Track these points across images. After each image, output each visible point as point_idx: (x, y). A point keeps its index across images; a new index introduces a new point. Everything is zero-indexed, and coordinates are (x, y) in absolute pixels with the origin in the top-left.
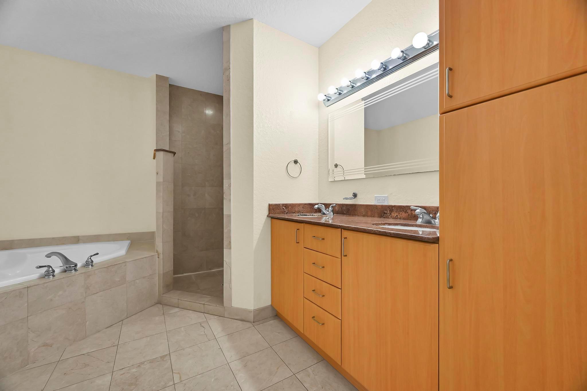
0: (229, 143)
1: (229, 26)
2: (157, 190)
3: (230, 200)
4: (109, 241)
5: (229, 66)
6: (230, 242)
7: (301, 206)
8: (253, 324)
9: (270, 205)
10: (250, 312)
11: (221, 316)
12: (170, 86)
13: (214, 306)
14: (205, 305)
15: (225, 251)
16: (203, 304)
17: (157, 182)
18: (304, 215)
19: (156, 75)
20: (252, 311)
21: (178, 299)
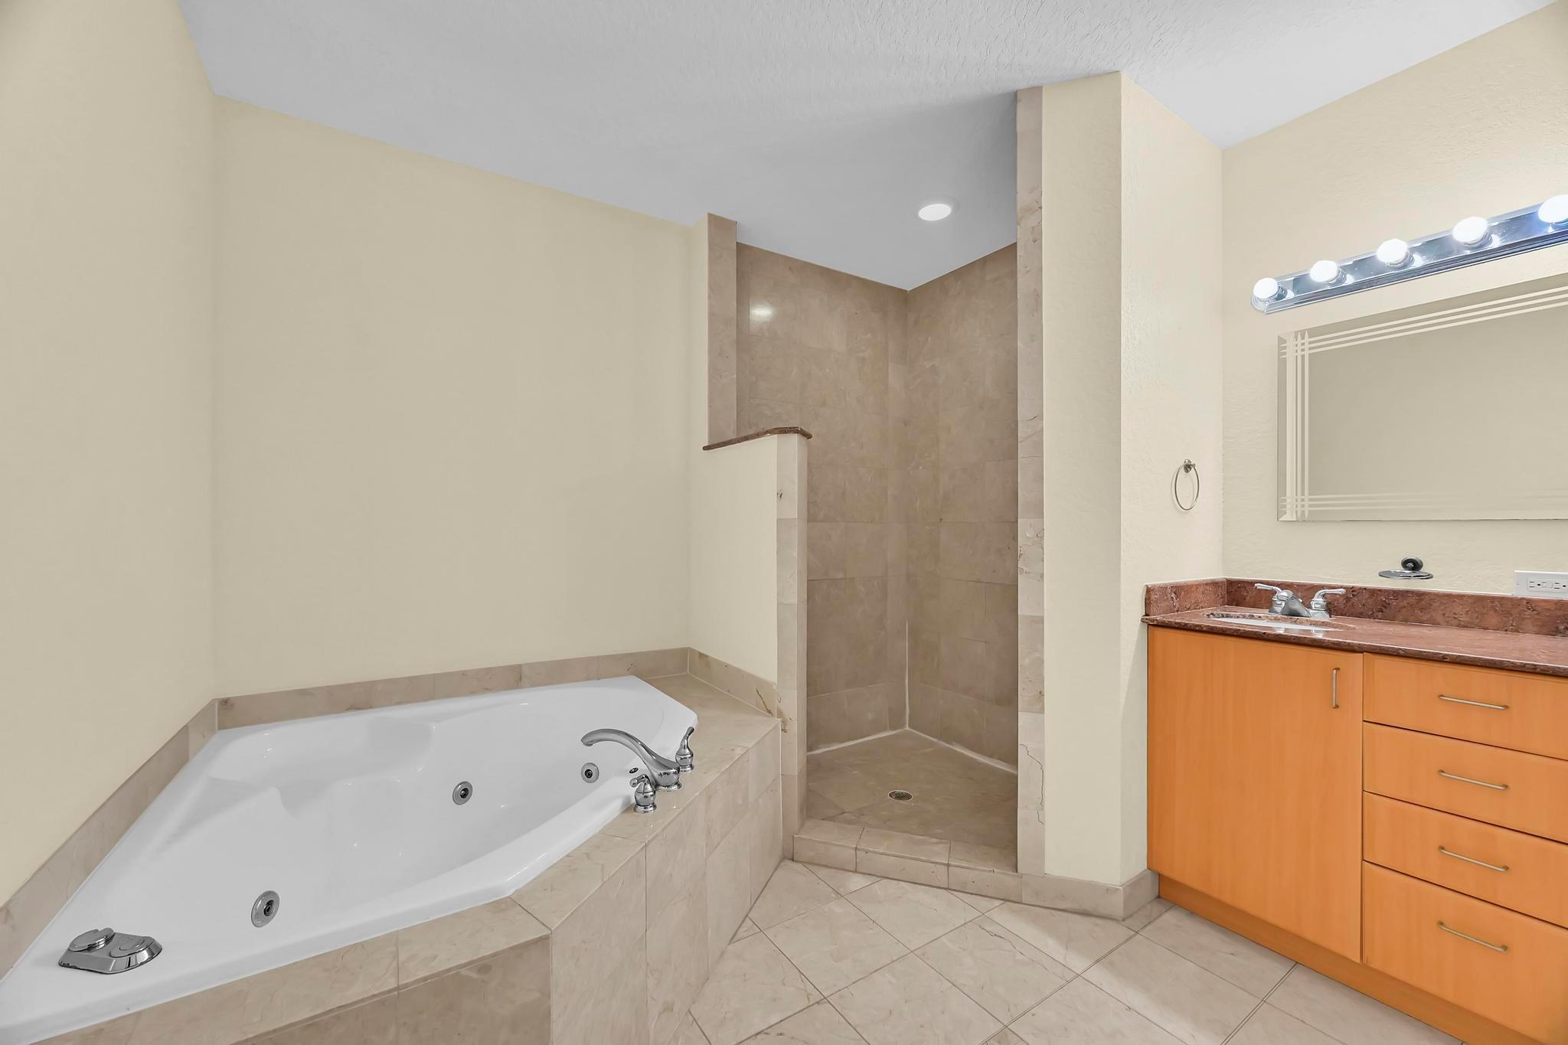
0: (1039, 417)
1: (1036, 91)
2: (778, 540)
3: (1042, 576)
4: (588, 679)
5: (1039, 202)
6: (1041, 693)
7: (1201, 589)
8: (1123, 923)
9: (1149, 591)
10: (1109, 891)
11: (1011, 899)
12: (741, 248)
13: (985, 871)
14: (951, 868)
15: (1024, 719)
16: (944, 864)
17: (778, 520)
18: (1223, 616)
19: (710, 216)
20: (1118, 889)
21: (856, 849)
